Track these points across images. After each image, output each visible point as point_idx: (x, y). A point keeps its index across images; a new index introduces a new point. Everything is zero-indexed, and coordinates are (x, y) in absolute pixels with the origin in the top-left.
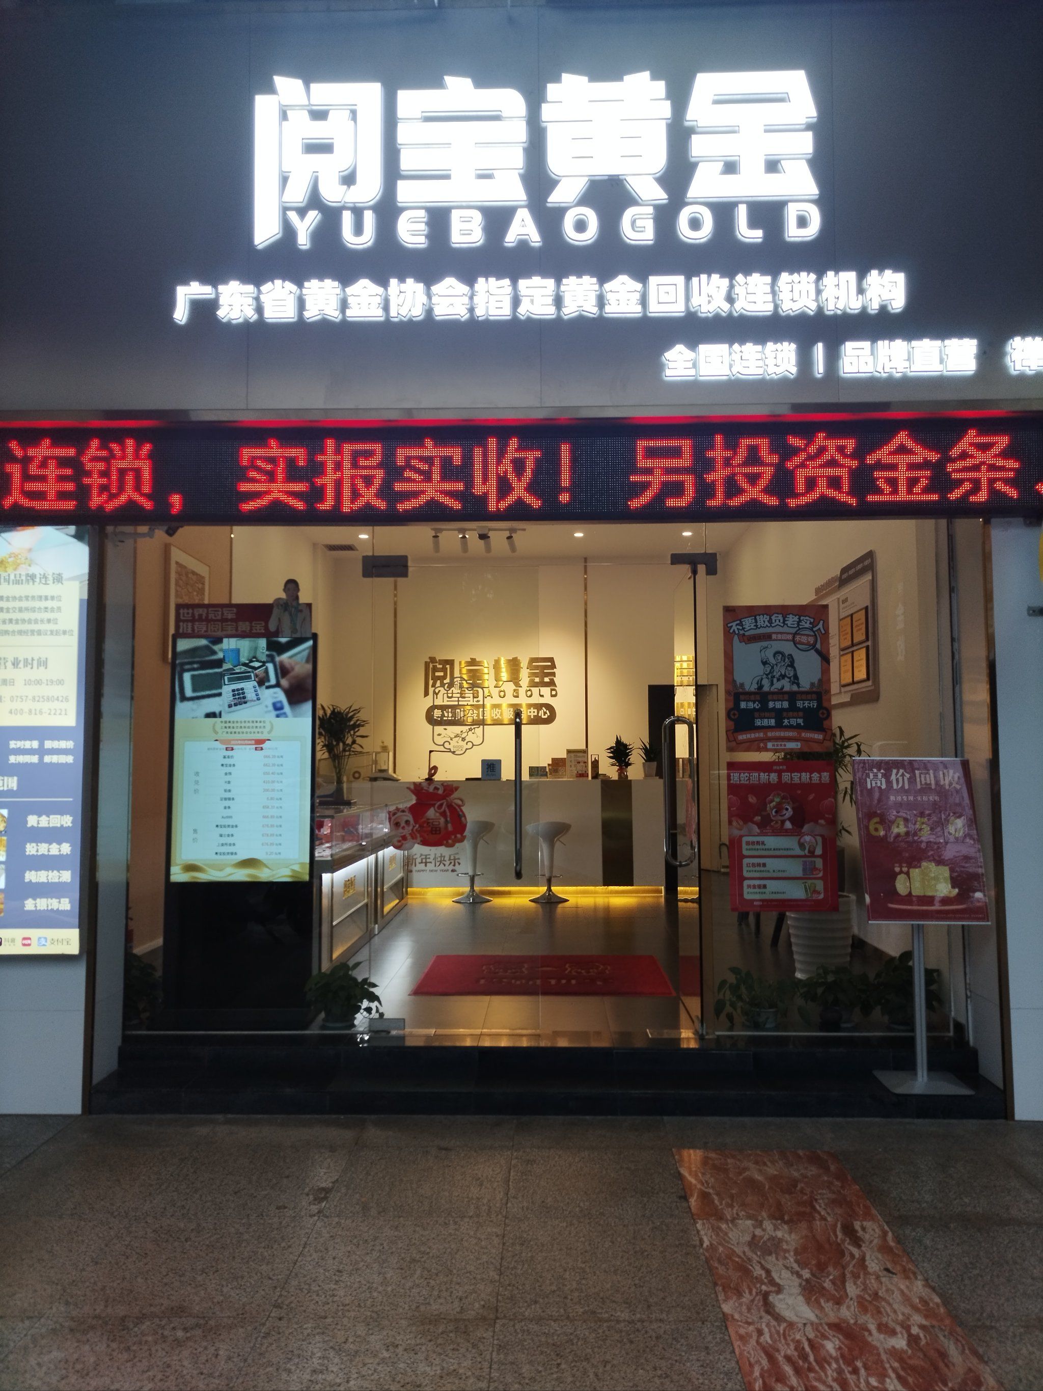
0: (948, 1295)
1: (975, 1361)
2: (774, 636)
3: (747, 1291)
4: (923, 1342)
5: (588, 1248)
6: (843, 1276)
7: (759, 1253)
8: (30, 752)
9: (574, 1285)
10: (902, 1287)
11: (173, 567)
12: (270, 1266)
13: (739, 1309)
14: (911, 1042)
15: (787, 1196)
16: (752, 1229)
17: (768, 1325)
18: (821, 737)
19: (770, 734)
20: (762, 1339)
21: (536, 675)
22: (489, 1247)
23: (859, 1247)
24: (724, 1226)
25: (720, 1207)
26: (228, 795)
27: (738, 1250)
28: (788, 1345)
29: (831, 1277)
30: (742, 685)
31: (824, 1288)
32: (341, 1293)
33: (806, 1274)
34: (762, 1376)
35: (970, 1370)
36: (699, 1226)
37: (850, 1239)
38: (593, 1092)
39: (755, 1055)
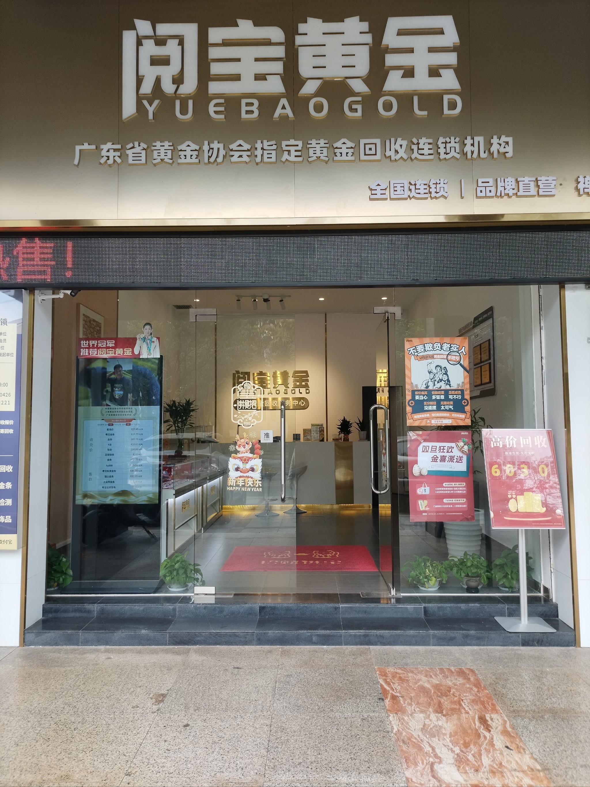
0: (545, 764)
2: (435, 356)
3: (420, 762)
5: (323, 734)
6: (480, 750)
7: (428, 736)
9: (313, 758)
10: (517, 759)
11: (82, 317)
12: (125, 747)
13: (415, 775)
14: (517, 600)
15: (445, 698)
16: (423, 719)
18: (463, 417)
19: (433, 415)
21: (297, 381)
22: (261, 733)
23: (489, 731)
24: (406, 718)
25: (404, 705)
26: (110, 452)
27: (415, 734)
29: (472, 752)
30: (416, 385)
31: (468, 760)
32: (168, 765)
33: (457, 750)
36: (391, 718)
37: (484, 726)
38: (327, 632)
39: (425, 608)
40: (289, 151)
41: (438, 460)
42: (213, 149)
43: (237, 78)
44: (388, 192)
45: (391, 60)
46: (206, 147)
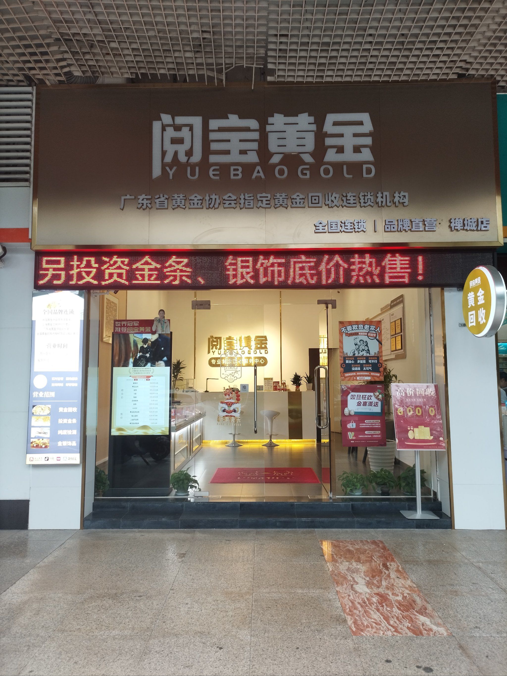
0: (419, 585)
1: (425, 603)
2: (359, 334)
3: (345, 584)
4: (408, 598)
5: (286, 571)
6: (382, 579)
7: (350, 573)
8: (60, 382)
9: (281, 582)
10: (403, 582)
11: (105, 301)
12: (167, 578)
13: (342, 589)
14: (415, 500)
15: (362, 555)
16: (348, 565)
17: (352, 594)
18: (379, 375)
19: (358, 374)
20: (350, 598)
21: (258, 344)
22: (248, 571)
23: (388, 570)
24: (337, 564)
25: (337, 559)
26: (135, 399)
27: (343, 572)
28: (359, 599)
29: (377, 580)
30: (347, 353)
31: (374, 583)
32: (195, 585)
33: (368, 579)
34: (349, 608)
35: (423, 605)
36: (328, 564)
37: (385, 568)
38: (287, 519)
39: (352, 505)
40: (262, 201)
41: (362, 405)
42: (212, 199)
43: (228, 152)
44: (326, 228)
45: (329, 141)
46: (207, 198)
